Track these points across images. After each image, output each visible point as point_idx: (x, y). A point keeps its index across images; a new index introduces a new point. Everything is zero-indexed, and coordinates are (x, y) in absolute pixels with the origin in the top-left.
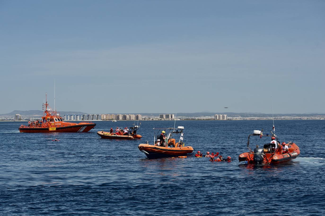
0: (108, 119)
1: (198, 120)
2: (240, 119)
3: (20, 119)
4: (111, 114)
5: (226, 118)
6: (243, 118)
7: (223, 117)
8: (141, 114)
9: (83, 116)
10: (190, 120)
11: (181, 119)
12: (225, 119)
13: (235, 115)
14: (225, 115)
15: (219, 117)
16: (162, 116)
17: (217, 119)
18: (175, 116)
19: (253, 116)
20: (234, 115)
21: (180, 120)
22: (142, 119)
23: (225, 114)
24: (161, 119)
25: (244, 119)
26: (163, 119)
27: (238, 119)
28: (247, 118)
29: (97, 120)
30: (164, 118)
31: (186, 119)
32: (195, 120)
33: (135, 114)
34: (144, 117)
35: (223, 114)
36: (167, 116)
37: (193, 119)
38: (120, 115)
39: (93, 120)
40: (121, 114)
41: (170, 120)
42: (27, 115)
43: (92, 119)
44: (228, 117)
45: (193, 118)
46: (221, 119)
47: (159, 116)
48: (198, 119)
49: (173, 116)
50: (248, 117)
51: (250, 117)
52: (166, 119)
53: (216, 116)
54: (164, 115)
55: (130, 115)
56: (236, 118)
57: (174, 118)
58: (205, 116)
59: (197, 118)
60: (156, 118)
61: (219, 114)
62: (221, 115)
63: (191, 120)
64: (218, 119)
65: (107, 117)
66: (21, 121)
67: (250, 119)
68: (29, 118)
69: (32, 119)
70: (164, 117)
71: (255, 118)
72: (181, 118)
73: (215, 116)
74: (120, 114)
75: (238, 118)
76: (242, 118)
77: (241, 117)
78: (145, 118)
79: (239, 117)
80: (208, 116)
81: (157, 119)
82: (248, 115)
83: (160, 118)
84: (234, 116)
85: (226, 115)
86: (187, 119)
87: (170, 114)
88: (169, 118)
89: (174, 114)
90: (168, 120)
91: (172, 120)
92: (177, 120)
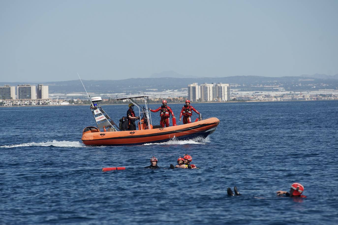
2: (279, 99)
5: (226, 93)
6: (293, 92)
7: (218, 91)
11: (73, 102)
12: (225, 98)
13: (263, 84)
14: (223, 85)
15: (204, 90)
16: (4, 93)
17: (197, 98)
18: (51, 90)
19: (327, 88)
20: (261, 86)
21: (66, 104)
23: (225, 80)
25: (292, 99)
26: (8, 103)
27: (274, 100)
28: (305, 93)
30: (14, 98)
32: (121, 102)
35: (216, 81)
36: (24, 92)
41: (34, 104)
44: (242, 91)
46: (210, 98)
49: (45, 90)
50: (309, 89)
51: (317, 89)
52: (18, 104)
53: (191, 90)
54: (13, 90)
56: (267, 93)
57: (47, 98)
58: (162, 91)
61: (202, 81)
62: (210, 86)
64: (200, 100)
67: (316, 96)
70: (14, 94)
71: (333, 93)
73: (189, 88)
75: (273, 94)
76: (289, 92)
77: (287, 90)
79: (277, 90)
80: (173, 88)
82: (311, 82)
84: (262, 89)
85: (228, 85)
87: (33, 84)
88: (30, 97)
89: (46, 84)
90: (26, 104)
91: (41, 104)
92: (58, 104)
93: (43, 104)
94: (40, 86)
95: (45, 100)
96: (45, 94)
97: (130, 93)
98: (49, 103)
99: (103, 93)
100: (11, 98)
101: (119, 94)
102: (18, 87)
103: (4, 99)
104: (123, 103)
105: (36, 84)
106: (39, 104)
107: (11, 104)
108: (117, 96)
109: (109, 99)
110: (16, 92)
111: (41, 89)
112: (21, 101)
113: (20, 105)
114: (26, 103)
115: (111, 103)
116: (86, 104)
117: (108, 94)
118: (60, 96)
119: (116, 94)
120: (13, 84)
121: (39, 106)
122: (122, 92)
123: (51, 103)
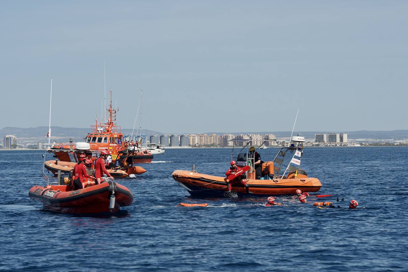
0: (204, 145)
1: (399, 145)
3: (15, 146)
4: (210, 135)
8: (274, 133)
9: (151, 137)
10: (381, 145)
11: (363, 144)
16: (320, 138)
18: (348, 137)
21: (359, 145)
22: (277, 144)
24: (318, 145)
26: (322, 145)
29: (180, 147)
30: (326, 142)
31: (373, 144)
32: (393, 145)
33: (261, 134)
34: (282, 141)
36: (332, 138)
37: (389, 144)
38: (230, 135)
39: (173, 147)
40: (232, 134)
41: (338, 145)
42: (33, 138)
43: (170, 145)
45: (391, 141)
47: (313, 138)
48: (401, 144)
49: (345, 137)
52: (328, 145)
54: (325, 136)
55: (250, 136)
57: (346, 142)
59: (398, 142)
60: (306, 142)
63: (384, 145)
65: (201, 140)
66: (18, 149)
68: (37, 144)
69: (44, 146)
70: (325, 139)
72: (363, 142)
74: (230, 133)
78: (284, 142)
81: (309, 145)
83: (316, 141)
86: (376, 144)
87: (338, 133)
88: (336, 141)
89: (346, 133)
90: (333, 146)
91: (342, 145)
92: (353, 145)
93: (344, 146)
94: (342, 134)
95: (345, 143)
96: (345, 139)
97: (397, 139)
98: (347, 145)
99: (379, 139)
100: (324, 142)
101: (390, 140)
102: (328, 135)
103: (320, 142)
104: (395, 145)
105: (339, 132)
106: (341, 145)
107: (324, 145)
108: (388, 141)
109: (386, 143)
110: (327, 138)
111: (343, 136)
112: (330, 143)
113: (329, 146)
114: (333, 144)
115: (387, 145)
116: (371, 146)
117: (382, 140)
118: (351, 141)
119: (388, 140)
120: (325, 133)
121: (341, 146)
122: (392, 139)
123: (349, 145)
